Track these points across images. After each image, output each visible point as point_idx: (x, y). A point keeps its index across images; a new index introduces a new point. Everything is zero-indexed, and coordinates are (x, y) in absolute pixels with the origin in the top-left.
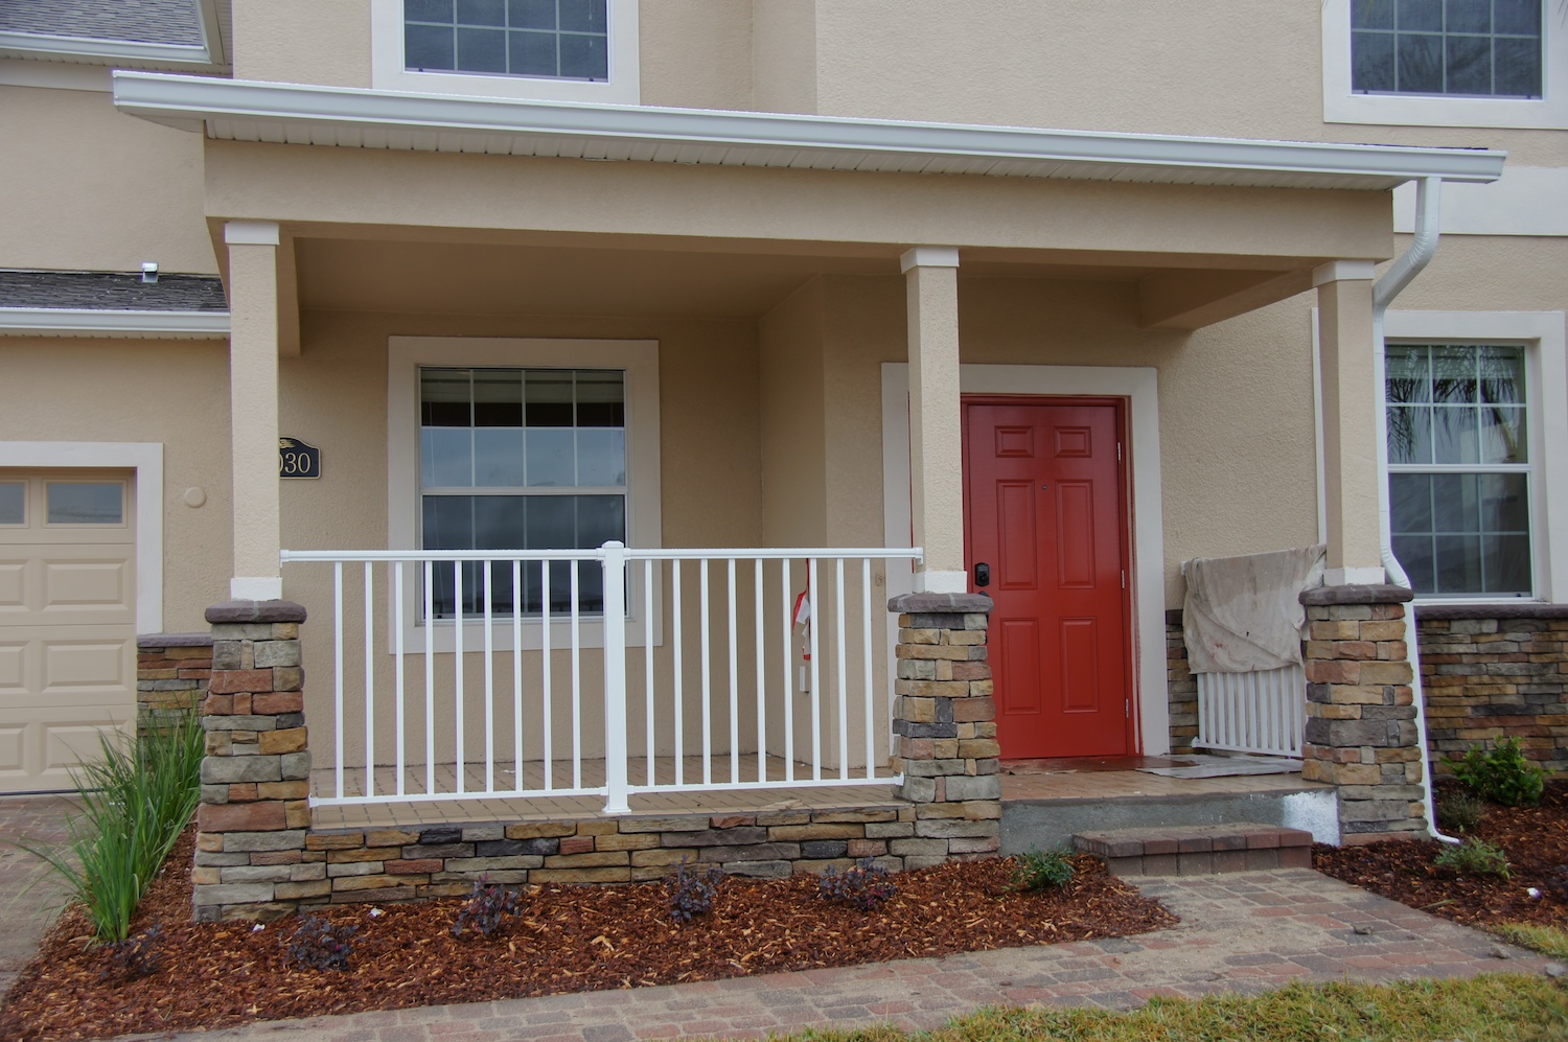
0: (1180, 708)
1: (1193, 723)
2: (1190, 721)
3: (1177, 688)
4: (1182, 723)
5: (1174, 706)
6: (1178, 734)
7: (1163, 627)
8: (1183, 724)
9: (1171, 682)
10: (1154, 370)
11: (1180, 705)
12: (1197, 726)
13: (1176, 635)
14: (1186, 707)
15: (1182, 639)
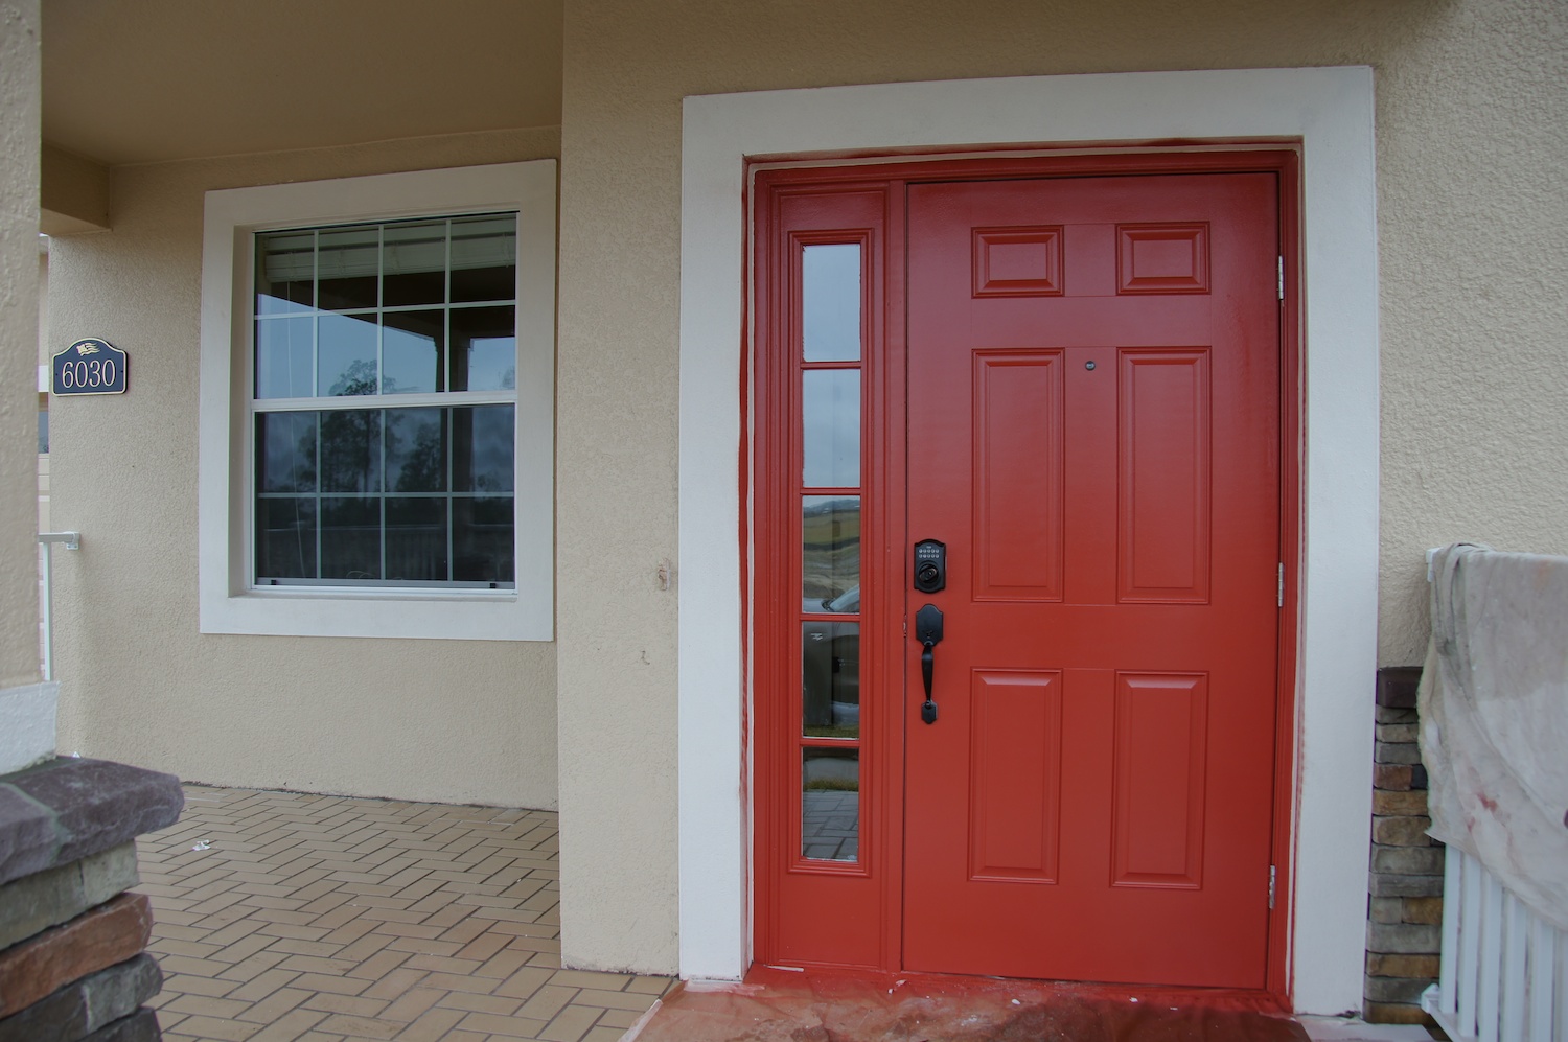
0: (1398, 910)
1: (1429, 948)
2: (1418, 943)
3: (1393, 862)
4: (1400, 945)
5: (1380, 906)
6: (1386, 970)
7: (1367, 709)
8: (1401, 950)
9: (1380, 846)
10: (1367, 72)
11: (1398, 905)
12: (1438, 955)
13: (1400, 733)
14: (1414, 909)
15: (1415, 743)
